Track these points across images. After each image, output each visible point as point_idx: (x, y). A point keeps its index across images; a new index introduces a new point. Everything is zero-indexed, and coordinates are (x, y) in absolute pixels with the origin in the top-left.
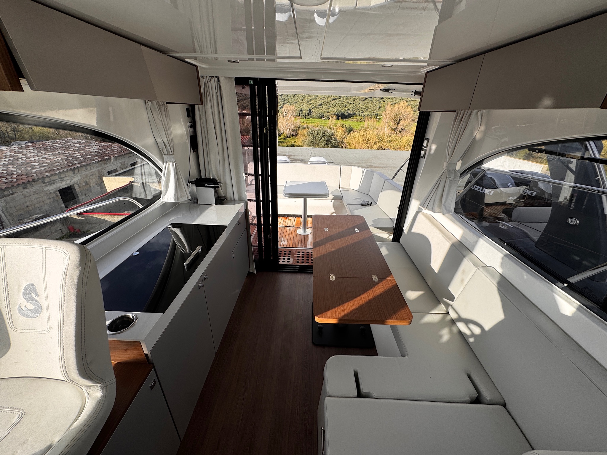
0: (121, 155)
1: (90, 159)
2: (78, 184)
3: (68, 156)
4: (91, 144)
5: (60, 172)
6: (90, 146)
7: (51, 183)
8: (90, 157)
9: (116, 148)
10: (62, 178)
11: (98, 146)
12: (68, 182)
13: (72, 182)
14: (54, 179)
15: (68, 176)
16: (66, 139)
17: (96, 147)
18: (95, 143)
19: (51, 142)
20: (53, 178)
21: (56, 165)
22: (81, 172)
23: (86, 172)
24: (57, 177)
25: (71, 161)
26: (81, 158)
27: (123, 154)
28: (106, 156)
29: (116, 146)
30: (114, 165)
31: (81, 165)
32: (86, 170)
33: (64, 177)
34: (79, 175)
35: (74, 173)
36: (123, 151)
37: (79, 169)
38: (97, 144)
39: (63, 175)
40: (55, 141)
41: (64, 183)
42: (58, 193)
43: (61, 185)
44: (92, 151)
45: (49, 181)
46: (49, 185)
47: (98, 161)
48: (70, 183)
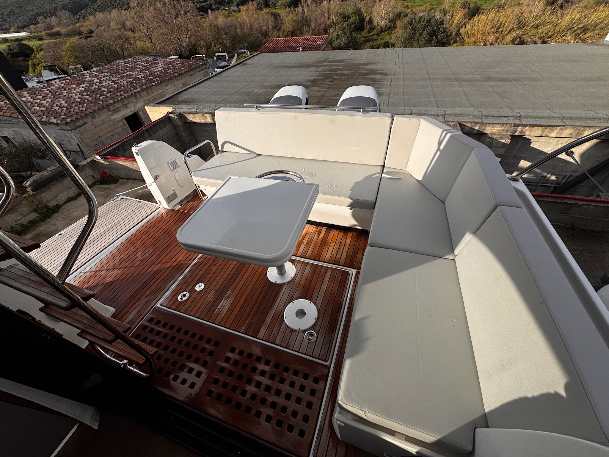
0: (181, 73)
1: (151, 80)
2: (142, 111)
3: (134, 78)
4: (157, 61)
5: (121, 99)
6: (156, 64)
7: (116, 111)
8: (152, 78)
9: (178, 65)
10: (125, 105)
11: (163, 64)
12: (132, 108)
13: (136, 108)
14: (118, 107)
15: (131, 102)
16: (137, 58)
17: (161, 64)
18: (161, 60)
19: (124, 61)
20: (117, 105)
21: (121, 89)
22: (143, 97)
23: (148, 96)
24: (120, 104)
25: (135, 84)
26: (144, 80)
27: (183, 72)
28: (166, 76)
29: (179, 63)
30: (176, 87)
31: (142, 89)
32: (148, 94)
33: (128, 104)
34: (142, 100)
35: (136, 98)
36: (183, 69)
37: (141, 94)
38: (162, 61)
39: (126, 102)
40: (128, 60)
41: (128, 110)
42: (125, 121)
43: (126, 112)
44: (156, 70)
45: (114, 109)
46: (115, 113)
47: (158, 83)
48: (134, 110)
